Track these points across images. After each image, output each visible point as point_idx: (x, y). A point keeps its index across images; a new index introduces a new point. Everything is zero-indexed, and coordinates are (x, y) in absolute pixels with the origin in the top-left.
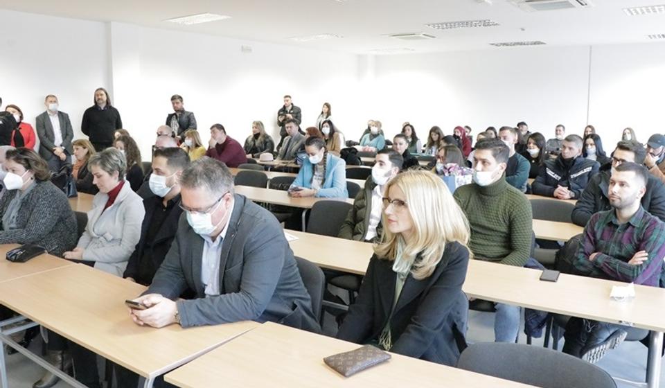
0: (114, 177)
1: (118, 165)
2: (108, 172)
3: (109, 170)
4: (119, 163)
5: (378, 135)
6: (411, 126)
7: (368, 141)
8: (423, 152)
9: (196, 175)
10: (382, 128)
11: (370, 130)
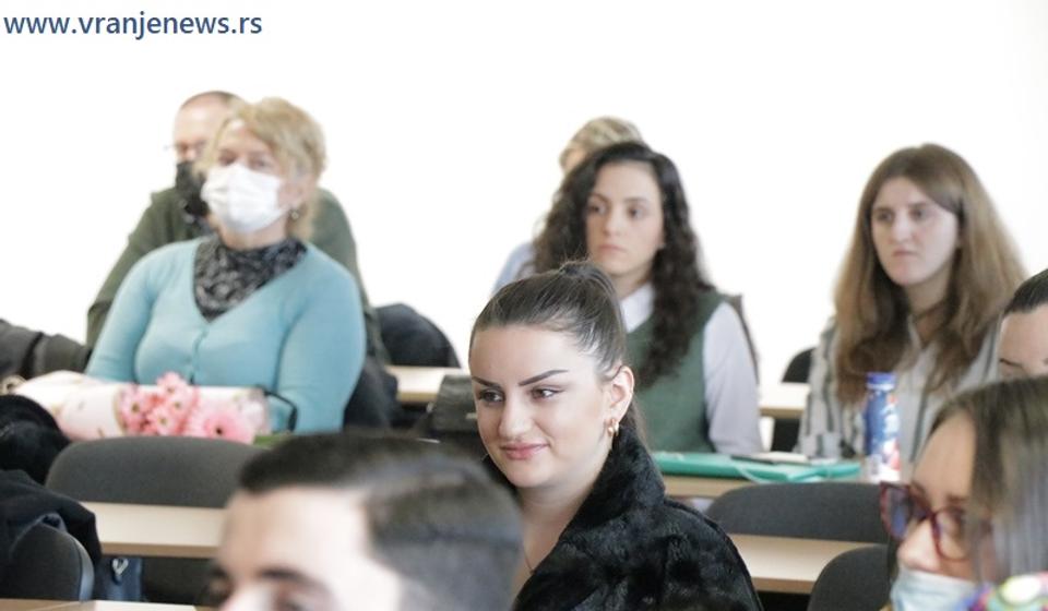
5: (292, 251)
6: (661, 167)
7: (176, 322)
8: (787, 433)
10: (332, 181)
11: (199, 208)
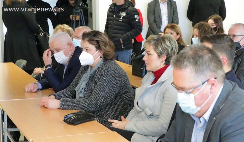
0: (161, 60)
1: (168, 50)
2: (158, 53)
3: (159, 52)
4: (170, 50)
9: (185, 58)
